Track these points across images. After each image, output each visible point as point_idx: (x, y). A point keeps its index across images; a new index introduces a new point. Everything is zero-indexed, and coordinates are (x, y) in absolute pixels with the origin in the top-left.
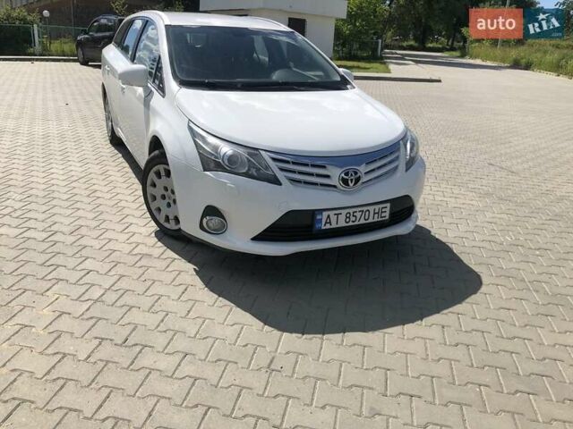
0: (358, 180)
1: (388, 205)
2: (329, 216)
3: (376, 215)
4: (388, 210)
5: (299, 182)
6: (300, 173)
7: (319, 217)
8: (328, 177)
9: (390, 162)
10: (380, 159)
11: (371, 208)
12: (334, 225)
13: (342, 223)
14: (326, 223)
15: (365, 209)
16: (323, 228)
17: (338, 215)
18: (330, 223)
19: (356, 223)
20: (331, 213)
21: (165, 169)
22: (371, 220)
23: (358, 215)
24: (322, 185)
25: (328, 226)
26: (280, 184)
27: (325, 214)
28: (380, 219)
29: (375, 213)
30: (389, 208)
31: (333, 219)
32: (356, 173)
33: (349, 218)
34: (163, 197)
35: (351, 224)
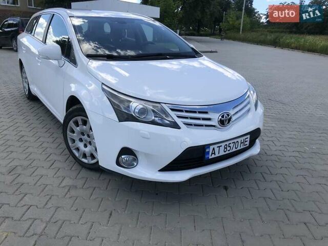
0: (229, 120)
1: (249, 136)
2: (214, 149)
3: (242, 144)
4: (248, 140)
5: (191, 125)
6: (192, 118)
7: (207, 150)
8: (209, 119)
9: (245, 106)
10: (240, 104)
11: (239, 140)
12: (217, 155)
13: (222, 153)
14: (212, 154)
15: (235, 141)
16: (210, 157)
17: (219, 147)
18: (214, 153)
19: (231, 151)
20: (215, 146)
21: (82, 120)
22: (239, 148)
23: (232, 145)
24: (206, 126)
25: (213, 156)
26: (179, 128)
27: (211, 147)
28: (244, 147)
29: (241, 143)
30: (249, 138)
31: (217, 150)
32: (228, 115)
33: (226, 148)
34: (81, 140)
35: (227, 152)
